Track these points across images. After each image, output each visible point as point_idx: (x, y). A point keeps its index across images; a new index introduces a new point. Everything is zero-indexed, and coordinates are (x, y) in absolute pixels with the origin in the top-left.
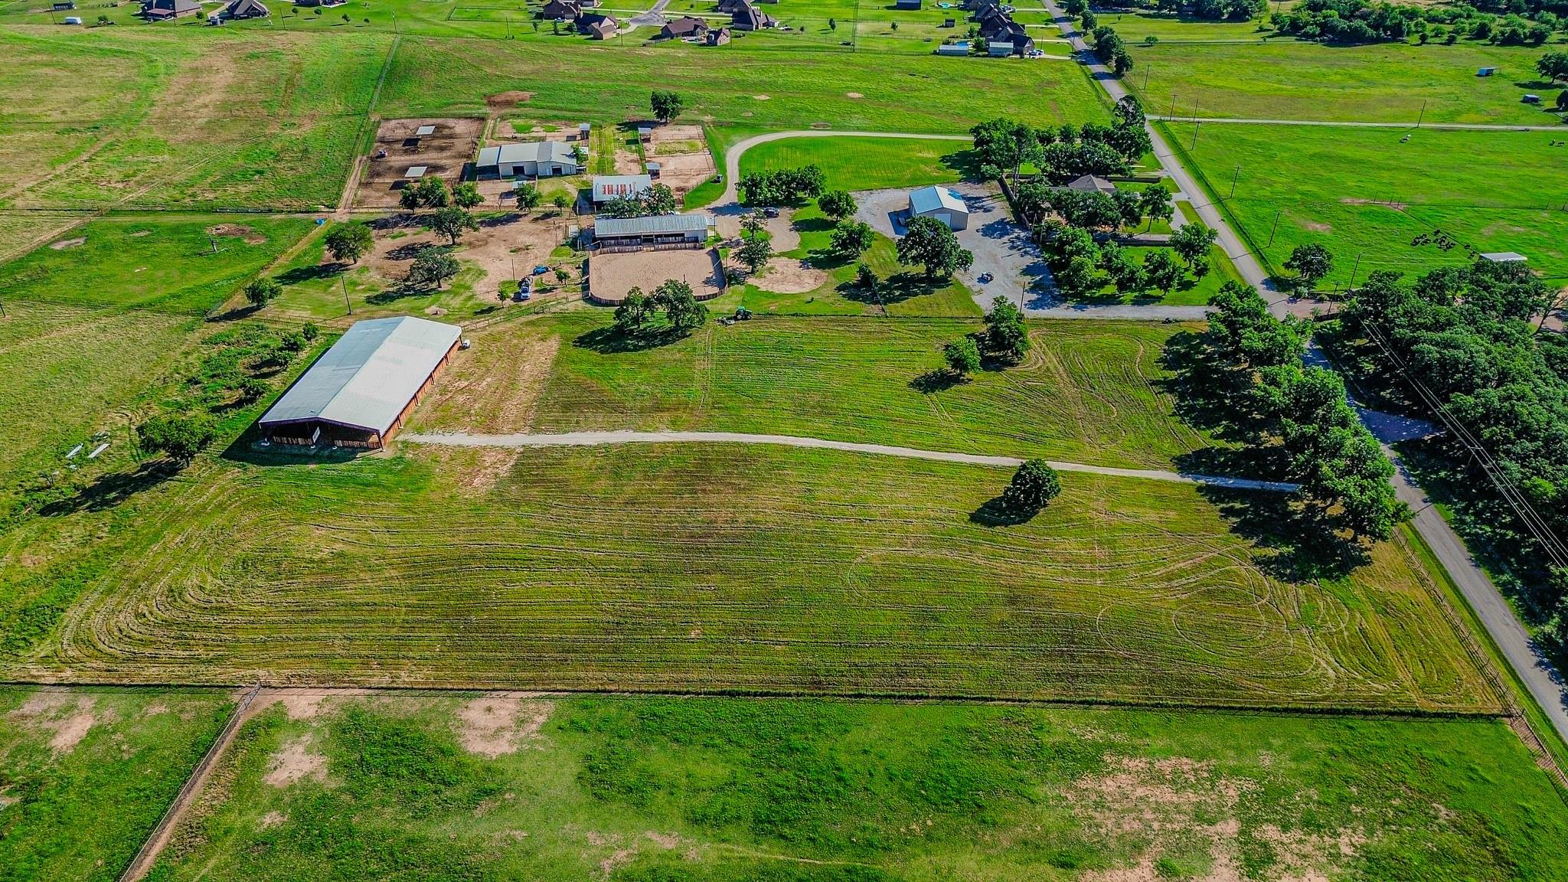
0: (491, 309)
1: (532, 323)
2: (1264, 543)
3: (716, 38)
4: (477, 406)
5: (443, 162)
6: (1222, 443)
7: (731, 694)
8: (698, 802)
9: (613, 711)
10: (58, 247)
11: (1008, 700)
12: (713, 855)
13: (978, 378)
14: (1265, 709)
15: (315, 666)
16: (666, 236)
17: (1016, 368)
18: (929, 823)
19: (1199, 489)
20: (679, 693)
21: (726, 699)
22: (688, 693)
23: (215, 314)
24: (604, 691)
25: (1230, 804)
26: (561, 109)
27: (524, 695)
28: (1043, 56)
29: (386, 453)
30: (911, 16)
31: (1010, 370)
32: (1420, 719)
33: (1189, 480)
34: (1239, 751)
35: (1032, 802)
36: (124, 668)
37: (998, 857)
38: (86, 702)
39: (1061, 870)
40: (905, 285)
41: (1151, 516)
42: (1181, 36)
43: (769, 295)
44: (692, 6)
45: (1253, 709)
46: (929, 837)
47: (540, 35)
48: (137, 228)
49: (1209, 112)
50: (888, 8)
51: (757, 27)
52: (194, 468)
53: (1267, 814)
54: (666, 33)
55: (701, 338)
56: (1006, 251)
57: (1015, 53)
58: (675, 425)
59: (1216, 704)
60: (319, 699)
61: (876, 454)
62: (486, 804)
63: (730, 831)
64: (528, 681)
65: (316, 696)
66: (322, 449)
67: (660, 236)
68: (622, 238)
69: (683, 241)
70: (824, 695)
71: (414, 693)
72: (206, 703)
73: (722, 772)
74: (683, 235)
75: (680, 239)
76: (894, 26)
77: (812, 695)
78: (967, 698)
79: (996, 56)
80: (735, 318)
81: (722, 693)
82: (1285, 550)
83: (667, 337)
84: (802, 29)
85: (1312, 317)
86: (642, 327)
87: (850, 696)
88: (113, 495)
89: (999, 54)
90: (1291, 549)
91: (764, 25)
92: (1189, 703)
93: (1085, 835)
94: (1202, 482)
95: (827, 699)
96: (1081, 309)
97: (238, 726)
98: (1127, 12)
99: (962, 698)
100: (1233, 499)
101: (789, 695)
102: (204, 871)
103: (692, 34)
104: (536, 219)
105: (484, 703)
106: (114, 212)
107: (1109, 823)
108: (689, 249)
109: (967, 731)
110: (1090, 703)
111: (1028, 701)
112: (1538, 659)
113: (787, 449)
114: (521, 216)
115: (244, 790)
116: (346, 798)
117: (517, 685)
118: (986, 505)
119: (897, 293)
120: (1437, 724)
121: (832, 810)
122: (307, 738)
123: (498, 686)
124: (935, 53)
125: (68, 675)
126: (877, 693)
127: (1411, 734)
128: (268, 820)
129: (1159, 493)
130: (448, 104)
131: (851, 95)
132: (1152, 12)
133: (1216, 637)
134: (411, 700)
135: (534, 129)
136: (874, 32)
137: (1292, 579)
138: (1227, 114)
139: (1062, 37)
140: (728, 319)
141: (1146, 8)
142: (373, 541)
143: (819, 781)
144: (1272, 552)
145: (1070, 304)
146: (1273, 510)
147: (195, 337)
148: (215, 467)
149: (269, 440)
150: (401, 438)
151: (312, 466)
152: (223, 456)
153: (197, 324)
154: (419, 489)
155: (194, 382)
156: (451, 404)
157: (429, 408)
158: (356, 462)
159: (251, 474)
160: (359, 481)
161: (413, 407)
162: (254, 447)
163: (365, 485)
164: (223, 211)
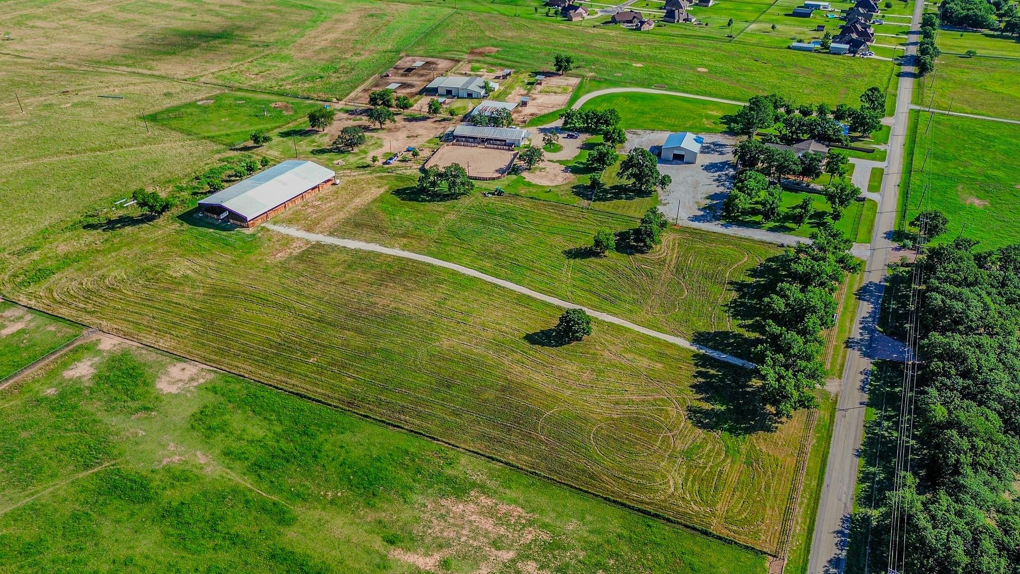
0: (368, 166)
1: (381, 177)
2: (706, 400)
3: (641, 26)
4: (314, 216)
5: (415, 83)
6: (742, 331)
7: (301, 396)
8: (235, 446)
9: (238, 387)
10: (199, 103)
11: (446, 443)
12: (218, 472)
13: (613, 257)
14: (602, 497)
15: (129, 327)
16: (495, 140)
17: (643, 256)
18: (339, 494)
19: (696, 356)
20: (277, 388)
21: (296, 398)
22: (281, 389)
23: (237, 147)
24: (242, 376)
25: (521, 542)
26: (508, 60)
27: (205, 367)
28: (874, 56)
29: (251, 231)
30: (798, 21)
31: (638, 256)
32: (705, 537)
33: (694, 348)
34: (559, 515)
35: (405, 502)
36: (55, 306)
37: (358, 524)
38: (28, 317)
39: (385, 543)
40: (619, 192)
41: (643, 363)
42: (1004, 53)
43: (529, 184)
44: (647, 5)
45: (594, 494)
46: (332, 502)
47: (537, 16)
48: (241, 99)
49: (969, 109)
50: (786, 15)
51: (678, 21)
52: (160, 221)
53: (539, 555)
54: (614, 21)
55: (464, 202)
56: (710, 181)
57: (850, 52)
58: (404, 248)
59: (572, 484)
60: (117, 342)
61: (503, 287)
62: (141, 414)
63: (238, 464)
64: (214, 361)
65: (116, 340)
66: (223, 222)
67: (492, 140)
68: (469, 137)
69: (505, 145)
70: (349, 410)
71: (159, 352)
72: (71, 331)
73: (260, 434)
74: (505, 141)
75: (504, 143)
76: (773, 27)
77: (342, 409)
78: (424, 435)
79: (834, 54)
80: (493, 194)
81: (297, 394)
82: (718, 407)
83: (444, 197)
84: (707, 25)
85: (900, 263)
86: (436, 189)
87: (361, 415)
88: (119, 225)
89: (837, 52)
90: (723, 408)
91: (684, 20)
92: (555, 478)
93: (417, 530)
94: (702, 351)
95: (348, 413)
96: (726, 227)
97: (75, 345)
98: (975, 32)
99: (421, 434)
100: (713, 367)
101: (330, 405)
102: (6, 405)
103: (631, 22)
104: (436, 121)
105: (183, 365)
106: (239, 89)
107: (438, 528)
108: (506, 150)
109: (407, 452)
110: (493, 459)
111: (458, 447)
112: (840, 528)
113: (454, 273)
114: (429, 118)
115: (51, 374)
116: (87, 392)
117: (206, 361)
118: (542, 332)
119: (609, 196)
120: (715, 543)
121: (296, 470)
122: (96, 359)
123: (196, 359)
124: (789, 48)
125: (32, 303)
126: (377, 417)
127: (688, 542)
128: (49, 392)
129: (662, 352)
130: (446, 51)
131: (699, 69)
132: (996, 33)
133: (614, 445)
134: (154, 354)
135: (482, 70)
136: (759, 30)
137: (704, 426)
138: (981, 112)
139: (902, 44)
140: (489, 193)
141: (992, 30)
142: (206, 273)
143: (303, 454)
144: (707, 406)
145: (723, 222)
146: (735, 380)
147: (218, 156)
148: (170, 222)
149: (203, 213)
150: (263, 225)
151: (211, 230)
152: (178, 217)
153: (224, 150)
154: (249, 252)
155: (197, 178)
156: (303, 212)
157: (290, 212)
158: (232, 232)
159: (182, 228)
160: (225, 242)
161: (283, 210)
162: (195, 215)
163: (226, 245)
164: (287, 95)
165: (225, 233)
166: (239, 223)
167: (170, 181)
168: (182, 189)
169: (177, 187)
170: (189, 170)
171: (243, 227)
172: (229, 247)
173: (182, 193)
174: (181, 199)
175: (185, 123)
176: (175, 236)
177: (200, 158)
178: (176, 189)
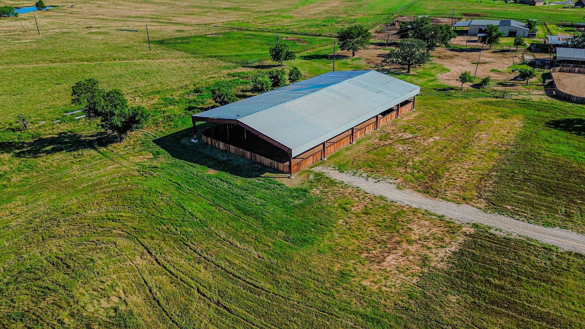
0: (449, 89)
4: (417, 159)
10: (210, 36)
23: (250, 65)
29: (294, 180)
48: (250, 35)
104: (496, 52)
147: (226, 72)
148: (138, 148)
149: (199, 138)
150: (318, 169)
151: (212, 172)
152: (154, 141)
153: (235, 68)
154: (305, 241)
155: (197, 91)
156: (388, 150)
157: (362, 147)
158: (255, 180)
159: (155, 163)
160: (241, 204)
161: (346, 143)
162: (184, 141)
163: (246, 213)
164: (297, 34)
165: (239, 181)
166: (267, 161)
167: (158, 92)
168: (172, 102)
169: (165, 99)
170: (188, 83)
171: (277, 171)
172: (251, 220)
173: (171, 107)
174: (167, 114)
175: (192, 46)
176: (136, 180)
177: (203, 72)
178: (162, 102)
